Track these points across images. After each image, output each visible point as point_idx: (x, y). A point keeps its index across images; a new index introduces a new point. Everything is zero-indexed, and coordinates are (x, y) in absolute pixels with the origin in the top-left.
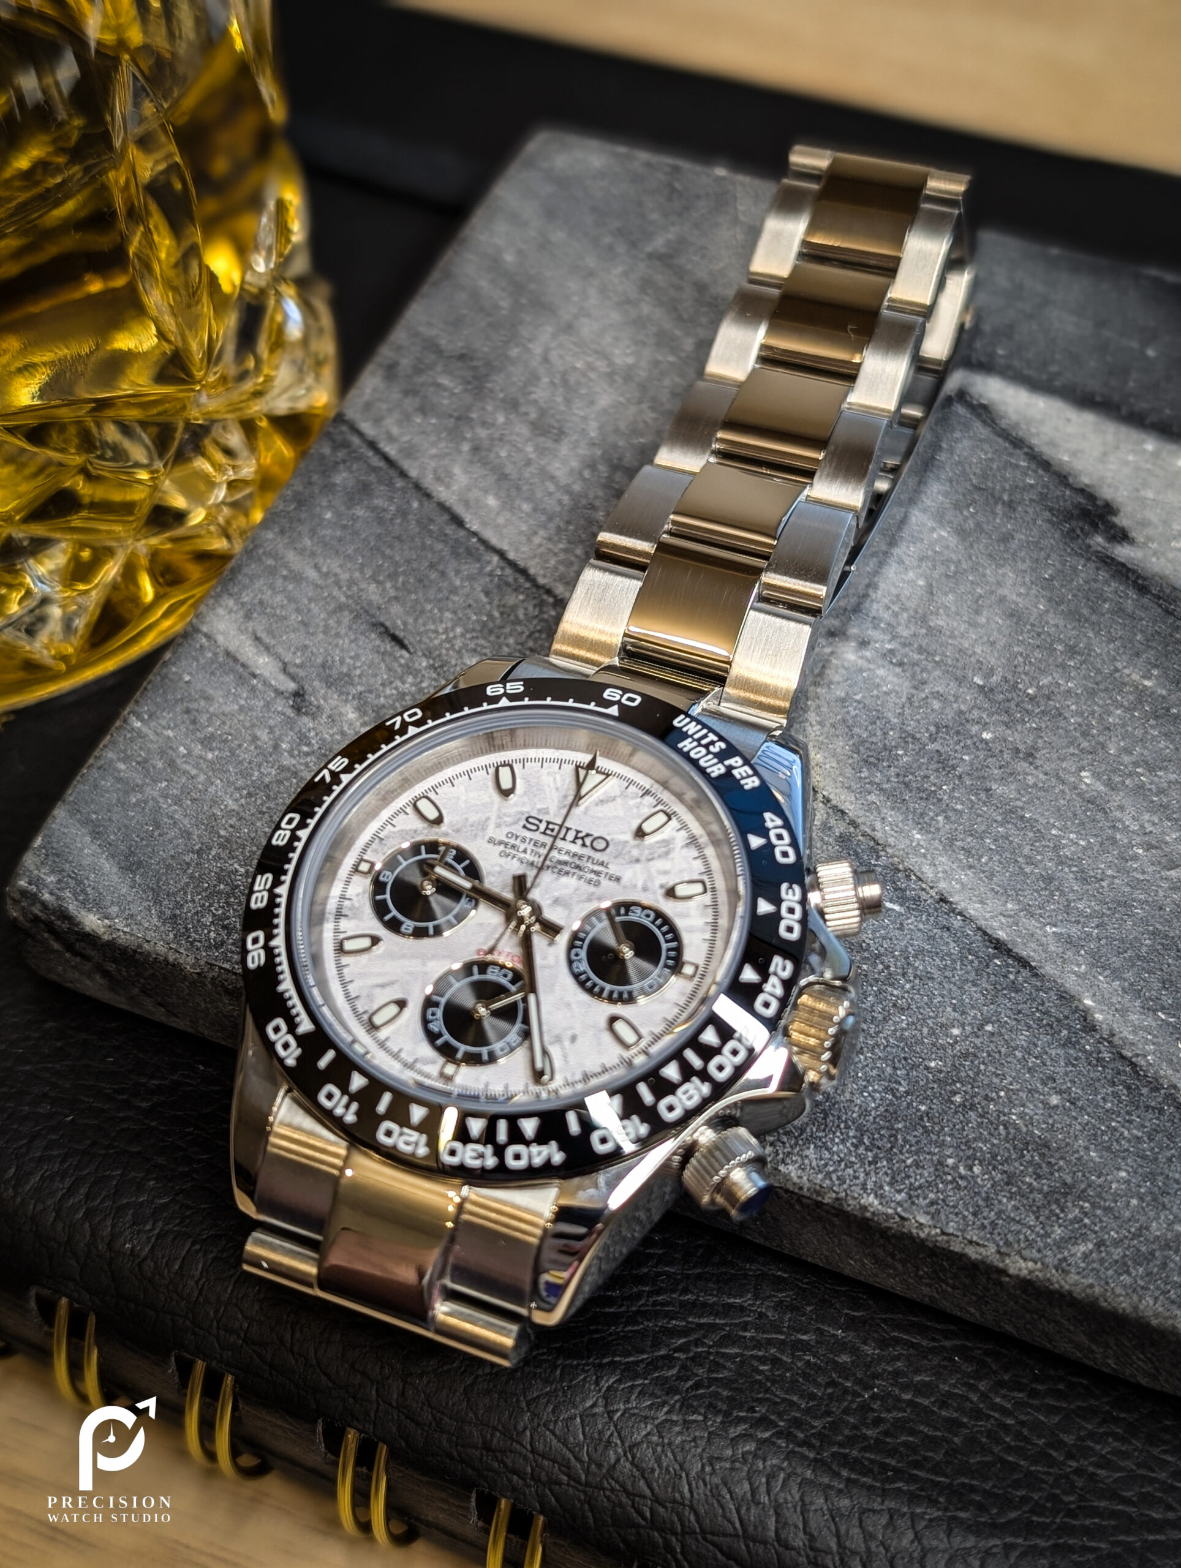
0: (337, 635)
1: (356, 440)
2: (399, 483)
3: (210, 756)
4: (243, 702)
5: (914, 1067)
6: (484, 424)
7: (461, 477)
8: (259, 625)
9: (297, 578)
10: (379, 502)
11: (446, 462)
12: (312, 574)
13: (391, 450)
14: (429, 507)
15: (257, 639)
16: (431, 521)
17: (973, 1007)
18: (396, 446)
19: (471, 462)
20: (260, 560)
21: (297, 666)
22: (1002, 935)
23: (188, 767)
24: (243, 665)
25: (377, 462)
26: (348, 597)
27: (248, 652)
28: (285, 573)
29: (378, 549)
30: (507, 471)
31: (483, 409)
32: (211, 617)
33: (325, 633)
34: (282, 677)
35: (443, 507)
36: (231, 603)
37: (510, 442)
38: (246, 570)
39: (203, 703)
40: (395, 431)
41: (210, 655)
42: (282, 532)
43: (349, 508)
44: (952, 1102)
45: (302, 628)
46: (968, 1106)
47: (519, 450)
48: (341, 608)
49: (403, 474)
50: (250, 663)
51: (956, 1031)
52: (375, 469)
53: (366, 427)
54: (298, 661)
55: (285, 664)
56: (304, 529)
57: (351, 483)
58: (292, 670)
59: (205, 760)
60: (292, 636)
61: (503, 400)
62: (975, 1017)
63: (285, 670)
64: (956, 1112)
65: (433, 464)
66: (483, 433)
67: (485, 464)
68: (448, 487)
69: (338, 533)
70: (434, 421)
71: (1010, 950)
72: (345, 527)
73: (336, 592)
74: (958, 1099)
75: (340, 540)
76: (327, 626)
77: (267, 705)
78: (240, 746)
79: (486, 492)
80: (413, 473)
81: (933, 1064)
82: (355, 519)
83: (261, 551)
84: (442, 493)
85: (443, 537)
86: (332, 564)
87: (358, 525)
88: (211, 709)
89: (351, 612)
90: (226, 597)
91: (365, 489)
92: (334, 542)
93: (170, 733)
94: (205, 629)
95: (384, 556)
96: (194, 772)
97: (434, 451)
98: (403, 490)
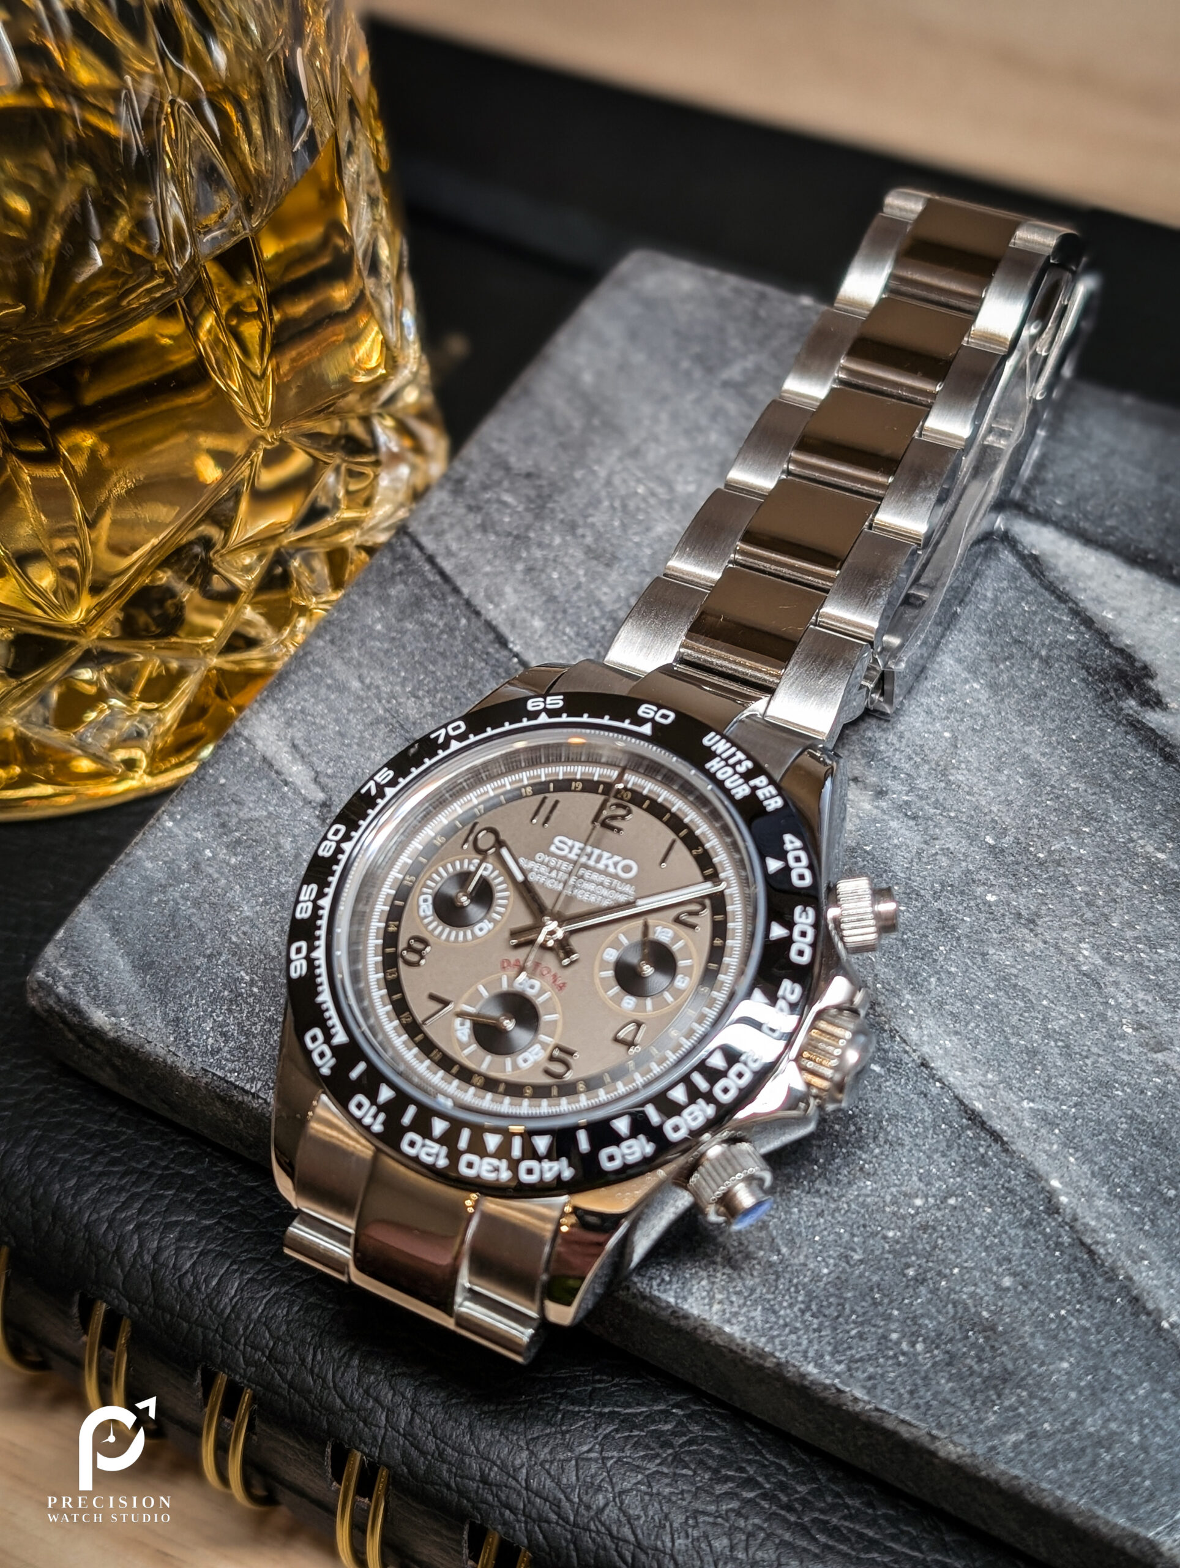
0: (371, 748)
1: (416, 552)
2: (451, 600)
3: (233, 861)
4: (271, 809)
5: (874, 1234)
6: (540, 545)
7: (511, 597)
8: (298, 733)
9: (341, 688)
10: (428, 617)
11: (499, 580)
12: (355, 684)
13: (447, 566)
14: (477, 624)
15: (294, 746)
16: (477, 639)
17: (939, 1179)
18: (453, 560)
19: (523, 582)
20: (308, 668)
21: (329, 776)
22: (978, 1106)
23: (211, 870)
24: (277, 773)
25: (433, 577)
26: (386, 710)
27: (284, 759)
28: (329, 681)
29: (421, 663)
30: (556, 593)
31: (542, 529)
32: (254, 721)
33: (358, 745)
34: (313, 786)
35: (490, 626)
36: (274, 708)
37: (562, 563)
38: (293, 676)
39: (234, 807)
40: (454, 546)
41: (247, 759)
42: (332, 642)
43: (399, 620)
44: (905, 1275)
45: (338, 738)
46: (920, 1280)
47: (570, 573)
48: (378, 721)
49: (456, 591)
50: (284, 770)
51: (918, 1202)
52: (429, 584)
53: (427, 541)
54: (329, 771)
55: (317, 772)
56: (353, 639)
57: (406, 594)
58: (323, 780)
59: (228, 864)
60: (328, 746)
61: (562, 521)
62: (939, 1189)
63: (316, 780)
64: (907, 1286)
65: (485, 582)
66: (538, 553)
67: (535, 586)
68: (497, 605)
69: (386, 646)
70: (493, 538)
71: (983, 1123)
72: (394, 639)
73: (375, 705)
74: (911, 1272)
75: (387, 652)
76: (362, 737)
77: (295, 813)
78: (263, 852)
79: (533, 613)
80: (466, 591)
81: (891, 1234)
82: (403, 632)
83: (310, 658)
84: (491, 612)
85: (485, 657)
86: (376, 677)
87: (405, 639)
88: (241, 814)
89: (387, 726)
90: (270, 701)
91: (417, 603)
92: (381, 654)
93: (199, 835)
94: (246, 733)
95: (427, 672)
96: (216, 876)
97: (488, 569)
98: (454, 607)
